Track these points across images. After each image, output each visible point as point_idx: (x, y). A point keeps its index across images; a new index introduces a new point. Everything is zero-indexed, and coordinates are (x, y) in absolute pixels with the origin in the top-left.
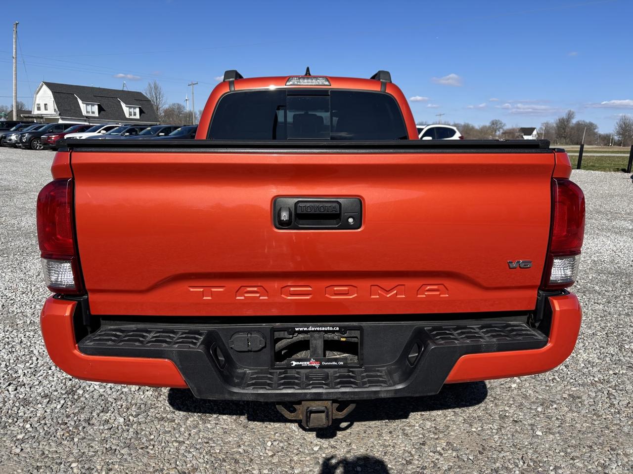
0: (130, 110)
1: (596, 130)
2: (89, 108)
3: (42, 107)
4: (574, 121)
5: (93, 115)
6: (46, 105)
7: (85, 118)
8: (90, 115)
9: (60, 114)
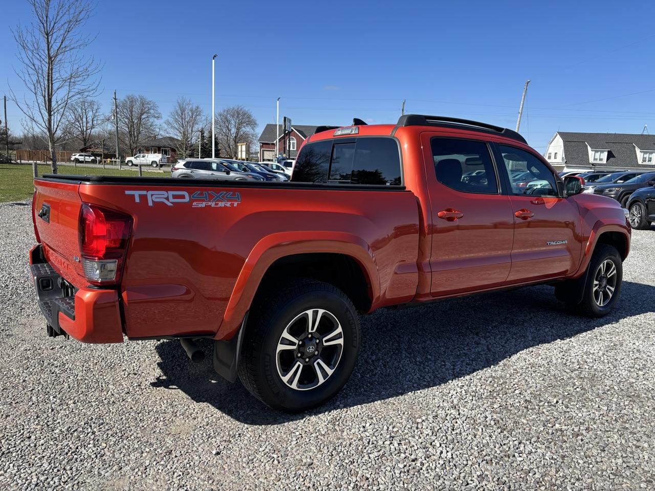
0: (645, 156)
2: (598, 155)
3: (553, 156)
5: (601, 162)
6: (556, 153)
7: (591, 166)
8: (598, 162)
9: (566, 162)
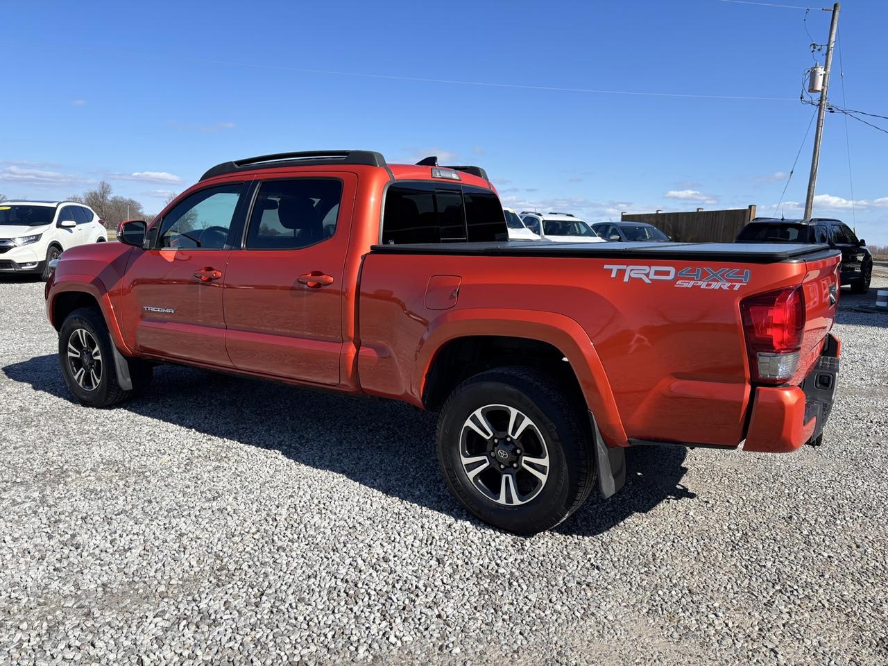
1: (140, 211)
4: (110, 197)
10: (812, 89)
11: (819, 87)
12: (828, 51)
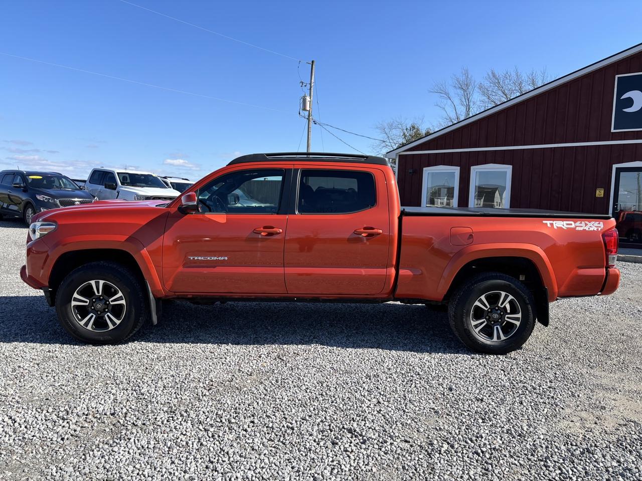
10: (304, 109)
11: (308, 108)
12: (311, 87)
